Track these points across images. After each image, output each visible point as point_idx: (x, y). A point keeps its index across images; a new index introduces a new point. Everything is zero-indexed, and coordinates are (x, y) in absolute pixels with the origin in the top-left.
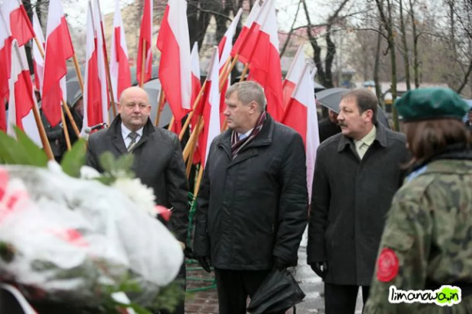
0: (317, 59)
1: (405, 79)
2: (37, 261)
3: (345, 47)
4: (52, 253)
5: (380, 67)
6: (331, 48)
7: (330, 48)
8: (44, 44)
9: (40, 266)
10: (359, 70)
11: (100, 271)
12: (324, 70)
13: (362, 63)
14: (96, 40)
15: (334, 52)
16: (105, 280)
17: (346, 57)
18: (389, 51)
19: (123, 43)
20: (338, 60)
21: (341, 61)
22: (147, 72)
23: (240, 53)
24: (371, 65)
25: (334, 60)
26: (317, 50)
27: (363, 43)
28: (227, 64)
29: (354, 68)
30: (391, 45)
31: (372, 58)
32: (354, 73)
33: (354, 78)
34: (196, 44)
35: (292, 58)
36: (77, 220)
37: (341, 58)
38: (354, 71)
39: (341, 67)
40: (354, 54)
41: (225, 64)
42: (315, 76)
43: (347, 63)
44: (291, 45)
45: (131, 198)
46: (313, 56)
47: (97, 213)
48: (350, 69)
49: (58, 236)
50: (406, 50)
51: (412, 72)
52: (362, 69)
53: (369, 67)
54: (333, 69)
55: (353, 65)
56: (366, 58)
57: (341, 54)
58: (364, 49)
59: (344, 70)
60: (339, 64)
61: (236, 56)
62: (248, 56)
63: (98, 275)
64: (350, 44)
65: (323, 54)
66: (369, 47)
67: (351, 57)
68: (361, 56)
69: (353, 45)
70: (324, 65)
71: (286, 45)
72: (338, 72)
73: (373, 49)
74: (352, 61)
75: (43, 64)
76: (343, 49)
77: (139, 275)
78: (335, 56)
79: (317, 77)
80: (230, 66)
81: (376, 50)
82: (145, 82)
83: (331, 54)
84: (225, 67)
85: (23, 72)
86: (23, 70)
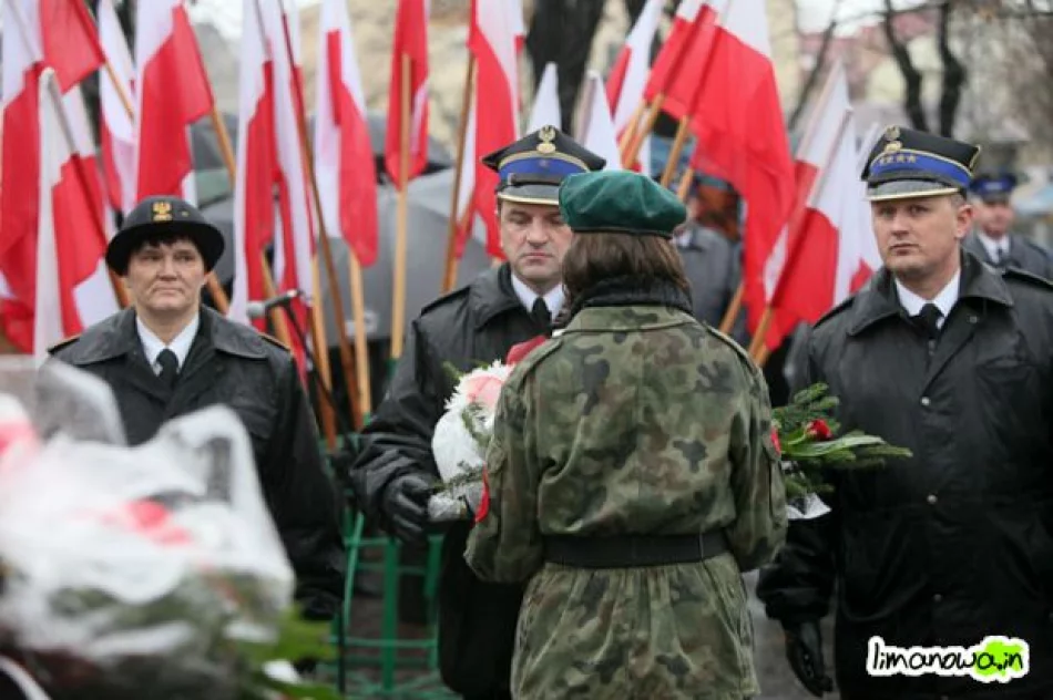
2: (66, 592)
4: (101, 567)
6: (954, 76)
8: (132, 83)
9: (76, 603)
10: (1037, 133)
11: (231, 608)
14: (268, 68)
16: (244, 630)
17: (1001, 98)
19: (351, 75)
21: (985, 110)
22: (415, 149)
23: (667, 90)
26: (913, 79)
28: (634, 121)
32: (1024, 144)
33: (1022, 156)
34: (551, 71)
37: (984, 100)
38: (1023, 135)
39: (987, 127)
41: (630, 121)
43: (1004, 113)
46: (902, 98)
48: (1013, 130)
49: (108, 520)
55: (1022, 120)
57: (986, 90)
60: (979, 118)
61: (659, 100)
62: (688, 98)
65: (931, 92)
70: (933, 124)
74: (1019, 110)
75: (133, 136)
78: (965, 93)
80: (643, 127)
82: (411, 178)
85: (75, 158)
86: (74, 152)
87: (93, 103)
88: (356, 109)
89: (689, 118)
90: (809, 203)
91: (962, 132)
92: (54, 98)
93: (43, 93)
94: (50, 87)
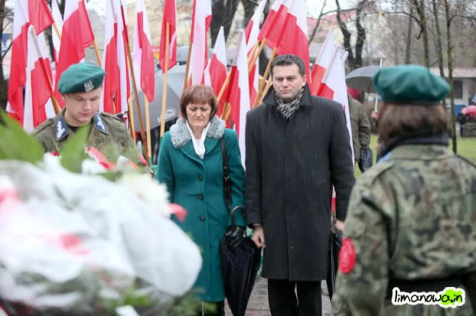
0: (347, 44)
1: (438, 64)
3: (375, 32)
4: (44, 263)
5: (412, 51)
6: (362, 33)
7: (360, 32)
10: (389, 56)
11: (102, 283)
12: (354, 56)
13: (392, 48)
14: (116, 26)
15: (365, 38)
16: (107, 294)
17: (377, 42)
18: (422, 35)
19: (146, 29)
20: (369, 45)
21: (371, 47)
22: (171, 58)
23: (268, 36)
24: (402, 50)
25: (364, 46)
26: (347, 35)
27: (393, 28)
28: (254, 48)
29: (385, 54)
30: (423, 29)
31: (403, 44)
32: (385, 59)
34: (222, 28)
35: (321, 44)
36: (75, 223)
37: (371, 43)
38: (383, 56)
39: (372, 53)
40: (384, 39)
41: (252, 48)
42: (346, 62)
43: (378, 48)
44: (321, 30)
45: (141, 196)
46: (342, 41)
47: (100, 214)
48: (380, 54)
49: (52, 242)
50: (439, 34)
51: (445, 56)
52: (393, 55)
53: (400, 53)
54: (364, 55)
55: (383, 51)
56: (396, 43)
57: (371, 39)
58: (395, 33)
59: (375, 56)
60: (369, 50)
61: (264, 40)
62: (276, 39)
63: (99, 288)
64: (380, 29)
65: (353, 41)
66: (399, 33)
67: (381, 43)
68: (392, 42)
69: (383, 30)
70: (354, 51)
71: (315, 30)
72: (368, 58)
73: (403, 34)
74: (383, 47)
76: (374, 35)
77: (149, 284)
78: (365, 41)
79: (348, 62)
80: (258, 51)
81: (407, 35)
82: (169, 69)
83: (362, 38)
84: (252, 53)
85: (41, 59)
86: (40, 57)
87: (50, 38)
88: (148, 42)
89: (277, 47)
90: (323, 82)
92: (33, 36)
93: (29, 35)
94: (32, 32)
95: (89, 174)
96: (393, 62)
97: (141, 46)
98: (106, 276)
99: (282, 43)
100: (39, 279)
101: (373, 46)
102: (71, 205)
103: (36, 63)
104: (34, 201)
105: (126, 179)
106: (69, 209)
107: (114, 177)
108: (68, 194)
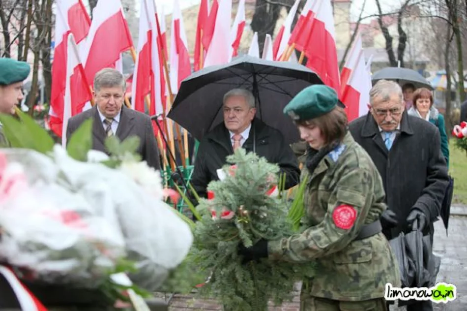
2: (29, 243)
3: (418, 36)
4: (47, 235)
6: (403, 39)
9: (33, 248)
10: (433, 59)
11: (97, 253)
12: (396, 60)
13: (435, 51)
14: (150, 33)
16: (103, 262)
17: (420, 46)
18: (454, 38)
21: (414, 50)
26: (389, 39)
27: (437, 32)
28: (285, 53)
29: (428, 57)
30: (456, 32)
32: (428, 62)
33: (428, 66)
34: (256, 34)
36: (77, 202)
37: (414, 47)
38: (428, 59)
39: (415, 57)
43: (421, 52)
45: (138, 182)
47: (99, 195)
48: (424, 58)
52: (437, 58)
55: (427, 54)
56: (439, 46)
58: (438, 37)
59: (418, 60)
60: (413, 54)
61: (293, 45)
62: (304, 45)
63: (94, 258)
64: (424, 33)
65: (395, 44)
67: (424, 47)
68: (435, 45)
69: (427, 34)
72: (411, 62)
74: (426, 51)
77: (145, 258)
80: (288, 54)
84: (283, 57)
85: (80, 65)
86: (80, 63)
88: (185, 48)
89: (305, 52)
90: (348, 83)
91: (406, 58)
92: (73, 44)
93: (69, 43)
94: (71, 40)
95: (94, 162)
96: (437, 65)
97: (178, 51)
98: (100, 246)
99: (309, 47)
100: (42, 247)
101: (416, 50)
102: (76, 188)
103: (75, 69)
104: (40, 183)
105: (124, 166)
106: (73, 191)
107: (114, 164)
108: (73, 178)
